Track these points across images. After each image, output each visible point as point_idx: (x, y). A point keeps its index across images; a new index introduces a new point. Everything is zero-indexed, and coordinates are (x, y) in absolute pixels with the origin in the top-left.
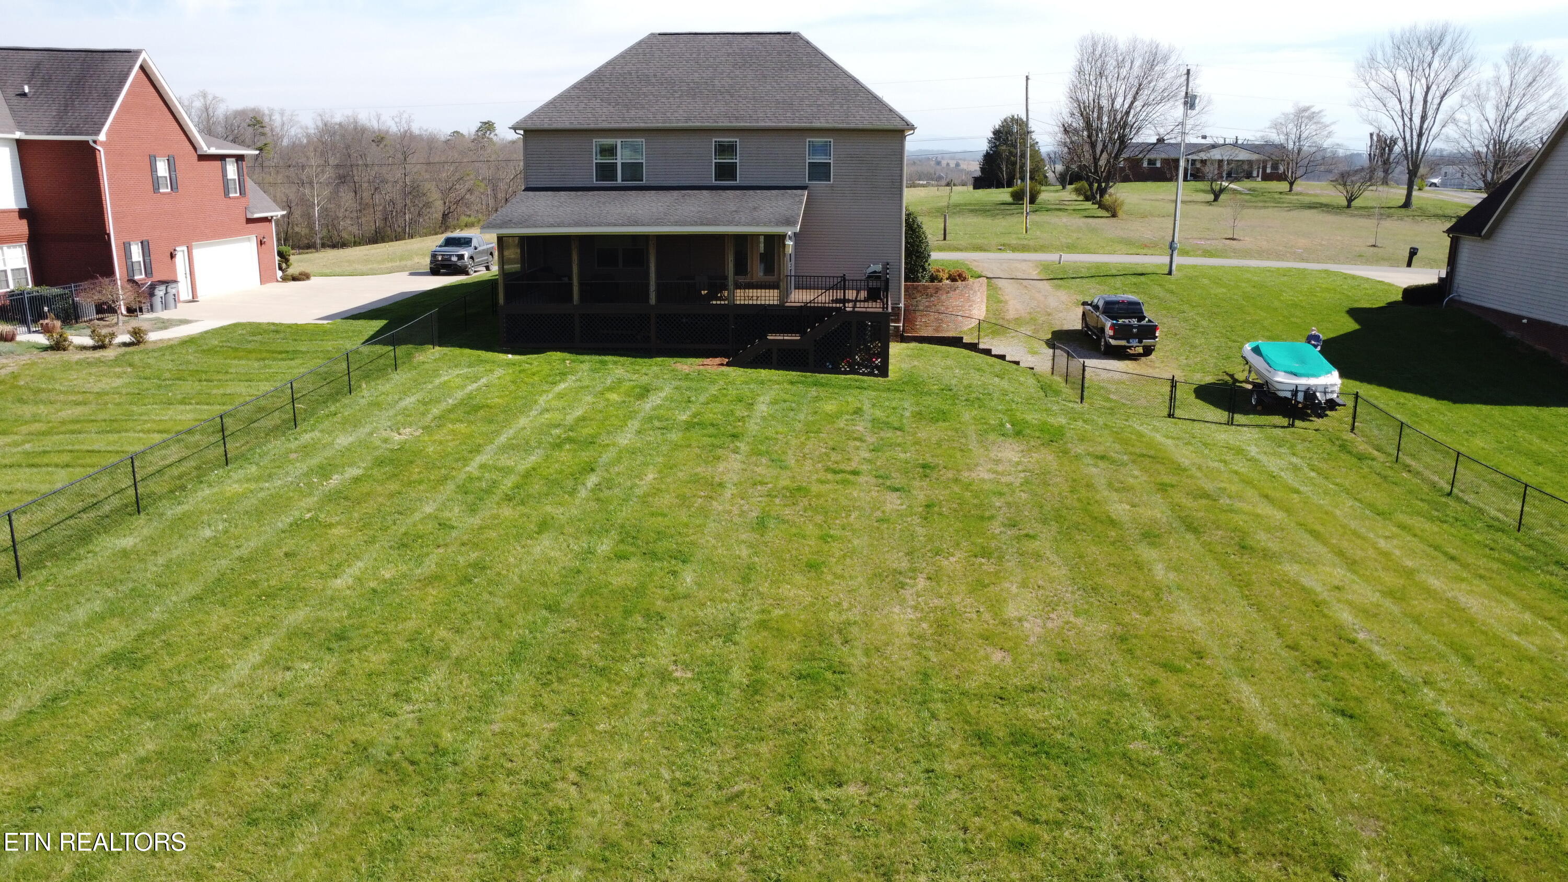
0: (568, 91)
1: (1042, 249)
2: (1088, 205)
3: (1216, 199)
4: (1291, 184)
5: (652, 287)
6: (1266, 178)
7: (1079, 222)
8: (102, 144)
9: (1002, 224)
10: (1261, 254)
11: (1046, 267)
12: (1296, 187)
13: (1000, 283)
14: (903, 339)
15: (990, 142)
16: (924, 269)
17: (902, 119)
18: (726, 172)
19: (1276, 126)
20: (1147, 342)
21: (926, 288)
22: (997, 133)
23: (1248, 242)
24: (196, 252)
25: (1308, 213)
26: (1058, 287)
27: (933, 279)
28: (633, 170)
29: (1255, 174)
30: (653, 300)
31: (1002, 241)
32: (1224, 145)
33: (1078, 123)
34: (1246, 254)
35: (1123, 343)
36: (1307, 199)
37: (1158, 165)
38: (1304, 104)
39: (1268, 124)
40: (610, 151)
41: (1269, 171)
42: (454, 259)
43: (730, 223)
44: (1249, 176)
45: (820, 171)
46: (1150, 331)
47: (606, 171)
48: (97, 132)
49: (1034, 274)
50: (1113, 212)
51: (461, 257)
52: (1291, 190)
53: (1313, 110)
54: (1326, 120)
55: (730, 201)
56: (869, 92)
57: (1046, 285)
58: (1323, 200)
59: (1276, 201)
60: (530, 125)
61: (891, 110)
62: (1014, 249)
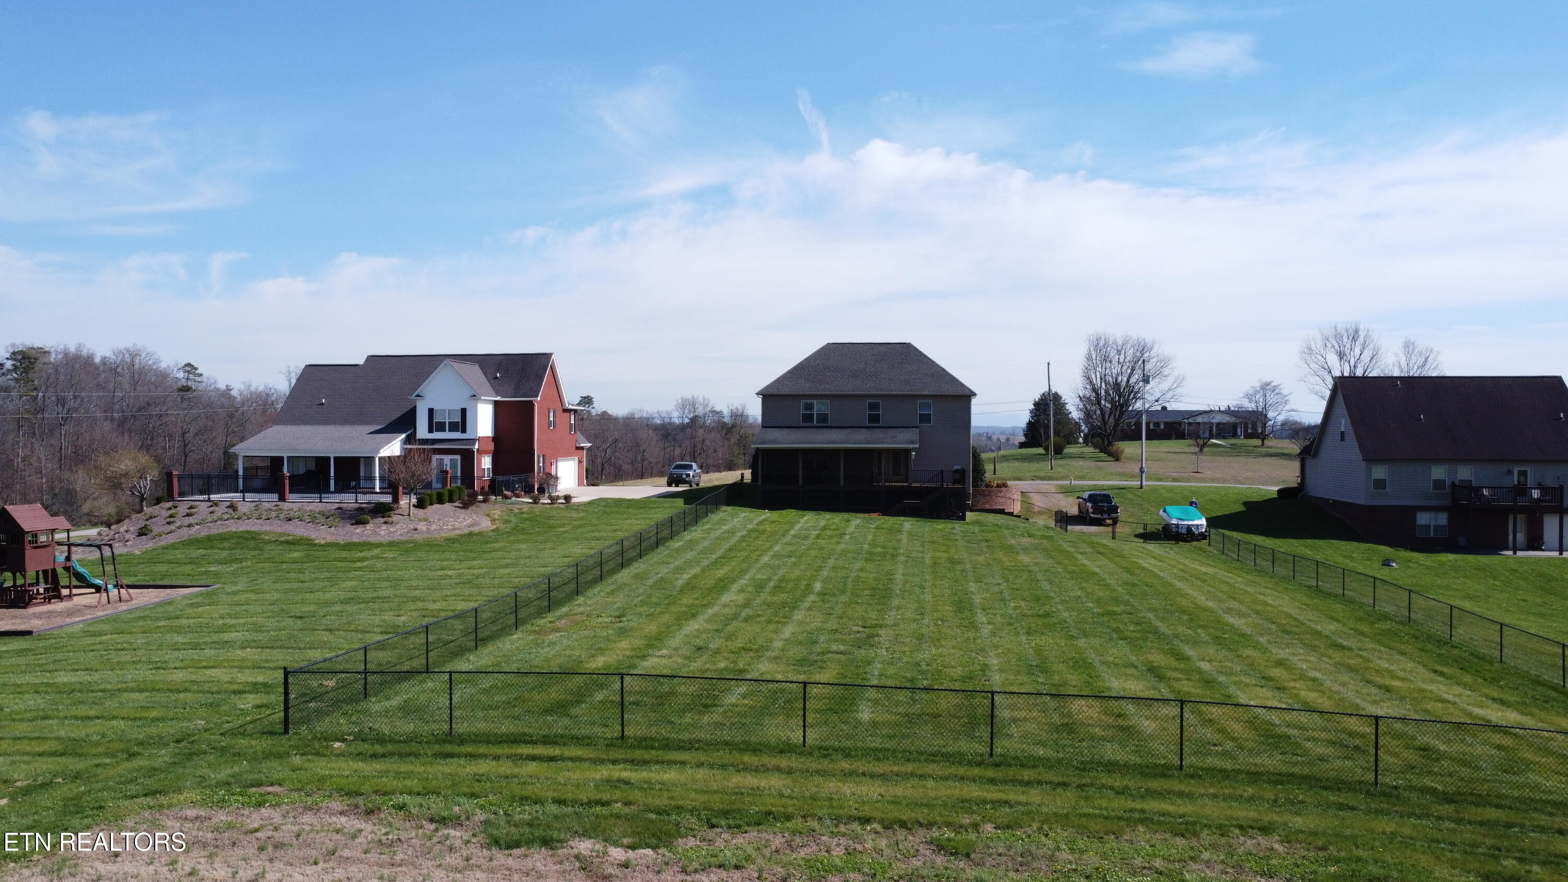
0: (785, 374)
1: (1062, 478)
2: (1102, 454)
3: (1201, 450)
4: (1263, 440)
5: (842, 476)
6: (1248, 436)
7: (1091, 464)
8: (538, 402)
9: (1035, 466)
10: (1212, 480)
11: (1062, 487)
12: (1266, 442)
13: (1031, 495)
14: (972, 510)
15: (1031, 412)
16: (982, 480)
17: (970, 390)
18: (874, 419)
19: (1249, 397)
20: (1114, 515)
21: (984, 491)
22: (1036, 404)
23: (1208, 474)
24: (559, 464)
25: (1268, 459)
26: (1068, 496)
27: (987, 486)
28: (823, 418)
29: (1239, 433)
30: (842, 483)
31: (1034, 474)
32: (1219, 411)
33: (1088, 393)
34: (1203, 480)
35: (1099, 516)
36: (1273, 451)
37: (1162, 427)
38: (1267, 379)
39: (1242, 395)
40: (810, 407)
41: (1250, 431)
42: (684, 476)
43: (883, 443)
44: (1235, 435)
45: (925, 418)
46: (1115, 509)
47: (808, 418)
48: (537, 396)
49: (1053, 490)
50: (1116, 457)
51: (688, 475)
52: (1263, 444)
53: (1273, 384)
54: (1285, 391)
55: (879, 434)
56: (951, 375)
57: (1061, 496)
58: (1286, 451)
59: (1249, 452)
60: (767, 392)
61: (963, 385)
62: (1042, 479)
